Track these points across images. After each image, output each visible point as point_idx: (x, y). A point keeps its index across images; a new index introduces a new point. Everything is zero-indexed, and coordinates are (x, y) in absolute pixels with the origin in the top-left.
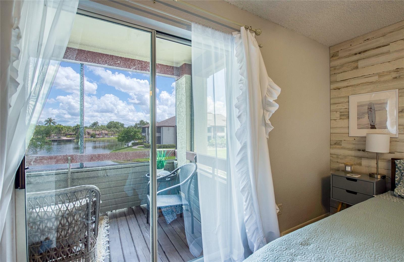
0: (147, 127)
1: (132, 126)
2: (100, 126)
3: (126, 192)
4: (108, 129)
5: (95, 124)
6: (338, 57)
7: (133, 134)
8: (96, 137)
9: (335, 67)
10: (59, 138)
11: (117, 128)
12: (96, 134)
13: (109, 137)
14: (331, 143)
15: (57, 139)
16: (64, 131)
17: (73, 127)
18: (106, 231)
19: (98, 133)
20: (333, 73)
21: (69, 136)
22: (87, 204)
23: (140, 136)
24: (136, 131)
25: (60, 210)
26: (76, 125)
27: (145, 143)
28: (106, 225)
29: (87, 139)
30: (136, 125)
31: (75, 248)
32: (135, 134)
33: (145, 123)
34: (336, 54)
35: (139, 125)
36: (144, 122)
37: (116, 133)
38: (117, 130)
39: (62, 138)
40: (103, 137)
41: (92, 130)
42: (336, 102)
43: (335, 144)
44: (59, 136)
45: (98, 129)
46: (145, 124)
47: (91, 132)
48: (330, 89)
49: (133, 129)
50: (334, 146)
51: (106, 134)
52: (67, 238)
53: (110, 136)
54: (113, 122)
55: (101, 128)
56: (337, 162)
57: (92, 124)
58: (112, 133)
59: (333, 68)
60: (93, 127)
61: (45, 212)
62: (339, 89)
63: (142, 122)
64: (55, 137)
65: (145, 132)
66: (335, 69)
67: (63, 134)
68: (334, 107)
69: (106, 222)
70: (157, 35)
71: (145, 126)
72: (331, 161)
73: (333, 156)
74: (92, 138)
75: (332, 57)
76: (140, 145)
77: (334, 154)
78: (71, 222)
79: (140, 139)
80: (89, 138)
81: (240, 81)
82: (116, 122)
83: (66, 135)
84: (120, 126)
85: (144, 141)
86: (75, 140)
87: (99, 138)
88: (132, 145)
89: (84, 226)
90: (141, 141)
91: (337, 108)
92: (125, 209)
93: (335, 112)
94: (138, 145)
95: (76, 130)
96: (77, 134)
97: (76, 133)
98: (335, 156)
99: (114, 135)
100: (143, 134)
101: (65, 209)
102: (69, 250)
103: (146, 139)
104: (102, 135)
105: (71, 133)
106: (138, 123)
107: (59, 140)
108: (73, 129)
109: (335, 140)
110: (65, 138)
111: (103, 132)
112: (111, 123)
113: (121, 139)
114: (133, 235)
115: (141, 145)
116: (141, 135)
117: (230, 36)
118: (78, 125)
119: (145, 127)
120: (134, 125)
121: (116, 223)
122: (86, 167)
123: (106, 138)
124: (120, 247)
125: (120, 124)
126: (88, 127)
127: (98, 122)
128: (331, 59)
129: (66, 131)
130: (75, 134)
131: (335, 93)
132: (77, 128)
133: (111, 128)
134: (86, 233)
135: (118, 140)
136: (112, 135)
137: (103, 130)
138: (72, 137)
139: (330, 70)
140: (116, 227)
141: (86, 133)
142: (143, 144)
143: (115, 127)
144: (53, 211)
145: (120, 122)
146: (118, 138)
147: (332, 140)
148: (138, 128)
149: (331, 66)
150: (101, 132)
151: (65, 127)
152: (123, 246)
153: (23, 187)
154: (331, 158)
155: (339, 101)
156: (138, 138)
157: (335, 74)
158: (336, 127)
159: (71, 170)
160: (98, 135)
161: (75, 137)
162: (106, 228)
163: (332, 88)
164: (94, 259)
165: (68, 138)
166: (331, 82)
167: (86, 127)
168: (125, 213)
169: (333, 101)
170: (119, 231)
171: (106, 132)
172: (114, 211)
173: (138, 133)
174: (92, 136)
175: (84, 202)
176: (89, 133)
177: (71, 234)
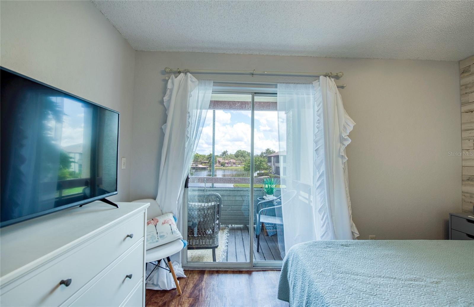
0: (273, 156)
1: (258, 155)
2: (229, 154)
3: (243, 211)
4: (235, 158)
5: (224, 153)
6: (471, 72)
7: (258, 163)
8: (225, 165)
9: (466, 85)
10: (197, 166)
11: (244, 157)
12: (225, 163)
13: (236, 166)
14: (463, 179)
15: (195, 167)
16: (200, 160)
17: (207, 156)
18: (226, 236)
19: (227, 162)
20: (465, 92)
21: (204, 164)
22: (215, 205)
23: (265, 166)
24: (262, 161)
25: (201, 206)
26: (210, 154)
27: (271, 173)
28: (227, 233)
29: (218, 167)
30: (262, 154)
31: (208, 231)
32: (260, 163)
33: (272, 151)
34: (468, 69)
35: (265, 154)
36: (270, 151)
37: (243, 162)
38: (244, 159)
39: (199, 165)
40: (231, 166)
41: (222, 158)
42: (468, 128)
43: (468, 180)
44: (196, 164)
45: (227, 158)
46: (271, 153)
47: (222, 160)
48: (461, 113)
49: (259, 158)
50: (467, 182)
51: (234, 163)
52: (204, 223)
53: (238, 165)
54: (241, 150)
55: (230, 157)
56: (471, 202)
57: (222, 153)
58: (239, 162)
59: (464, 87)
60: (223, 156)
61: (195, 205)
62: (472, 112)
63: (268, 151)
64: (193, 165)
65: (271, 162)
66: (466, 88)
67: (200, 162)
68: (466, 134)
69: (227, 231)
70: (255, 95)
71: (271, 155)
72: (463, 201)
73: (466, 194)
74: (222, 166)
75: (463, 73)
76: (265, 175)
77: (467, 193)
78: (206, 214)
79: (266, 169)
80: (219, 166)
81: (318, 121)
82: (243, 151)
83: (201, 164)
84: (247, 155)
85: (269, 172)
86: (209, 168)
87: (228, 166)
88: (258, 175)
89: (213, 219)
90: (266, 172)
91: (470, 135)
92: (241, 226)
93: (467, 141)
94: (264, 176)
95: (210, 159)
96: (210, 163)
97: (209, 161)
98: (468, 195)
99: (241, 164)
100: (269, 164)
101: (204, 206)
102: (205, 231)
103: (272, 169)
104: (230, 164)
105: (205, 161)
106: (264, 152)
107: (196, 168)
108: (207, 158)
109: (467, 175)
110: (201, 166)
111: (232, 161)
112: (238, 152)
113: (247, 169)
114: (244, 243)
115: (267, 175)
116: (267, 165)
117: (311, 85)
118: (211, 154)
119: (271, 157)
120: (260, 154)
121: (234, 233)
122: (215, 187)
123: (234, 167)
124: (235, 247)
125: (246, 153)
126: (219, 156)
127: (228, 151)
128: (462, 76)
129: (202, 159)
130: (208, 163)
131: (467, 117)
132: (210, 156)
133: (238, 157)
134: (214, 225)
135: (244, 169)
136: (239, 165)
137: (231, 158)
138: (206, 165)
139: (461, 90)
140: (234, 236)
141: (217, 162)
142: (268, 175)
143: (242, 155)
144: (198, 206)
145: (246, 151)
146: (245, 167)
147: (464, 175)
148: (264, 157)
149: (461, 85)
150: (229, 161)
151: (201, 155)
152: (237, 247)
153: (188, 187)
154: (463, 197)
155: (471, 126)
156: (263, 168)
157: (466, 93)
158: (469, 159)
159: (206, 188)
160: (227, 163)
161: (208, 165)
162: (227, 235)
163: (464, 111)
164: (217, 242)
165: (203, 165)
166: (463, 104)
167: (217, 156)
168: (241, 228)
169: (464, 127)
170: (235, 238)
171: (234, 161)
172: (233, 225)
173: (264, 163)
174: (222, 165)
175: (213, 204)
176: (219, 162)
177: (206, 221)
